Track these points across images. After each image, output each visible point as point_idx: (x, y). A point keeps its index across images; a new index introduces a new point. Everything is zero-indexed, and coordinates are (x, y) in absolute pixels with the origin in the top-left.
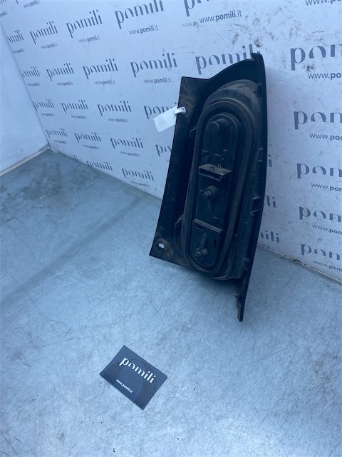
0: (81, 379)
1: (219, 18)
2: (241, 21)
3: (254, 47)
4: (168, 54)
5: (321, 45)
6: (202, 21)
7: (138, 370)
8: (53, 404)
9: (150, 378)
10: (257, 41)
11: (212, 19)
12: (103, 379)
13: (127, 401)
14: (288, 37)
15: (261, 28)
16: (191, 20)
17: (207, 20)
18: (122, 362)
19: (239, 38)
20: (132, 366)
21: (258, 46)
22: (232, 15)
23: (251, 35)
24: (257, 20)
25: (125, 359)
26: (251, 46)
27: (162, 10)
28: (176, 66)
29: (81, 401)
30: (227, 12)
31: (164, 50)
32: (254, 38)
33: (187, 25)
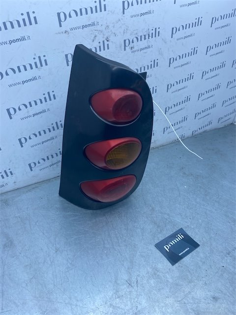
0: (174, 279)
1: (84, 27)
2: (99, 28)
3: (106, 41)
4: (39, 57)
5: (137, 36)
6: (71, 29)
7: (174, 241)
8: (191, 303)
9: (180, 237)
10: (107, 38)
11: (79, 28)
12: (177, 264)
13: (194, 253)
14: (122, 34)
15: (110, 31)
16: (63, 29)
17: (75, 28)
18: (167, 249)
19: (97, 38)
20: (170, 244)
21: (108, 41)
22: (93, 24)
23: (104, 35)
24: (108, 26)
25: (165, 247)
26: (103, 41)
27: (36, 23)
28: (46, 64)
29: (190, 282)
30: (90, 23)
31: (35, 55)
32: (105, 37)
33: (59, 33)
